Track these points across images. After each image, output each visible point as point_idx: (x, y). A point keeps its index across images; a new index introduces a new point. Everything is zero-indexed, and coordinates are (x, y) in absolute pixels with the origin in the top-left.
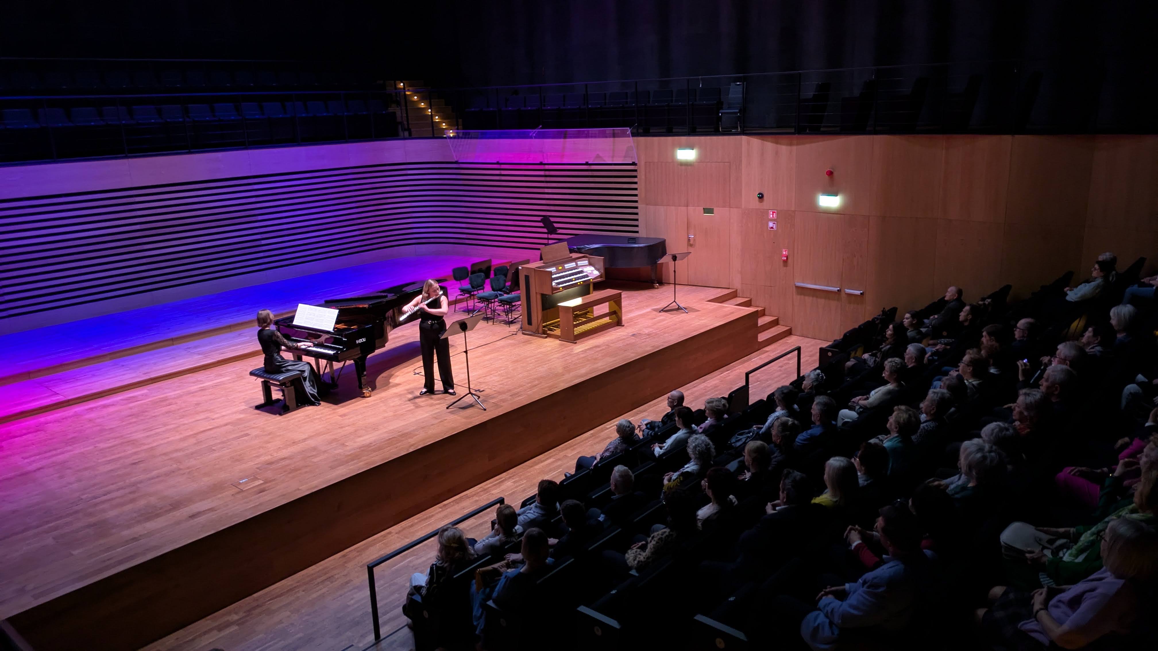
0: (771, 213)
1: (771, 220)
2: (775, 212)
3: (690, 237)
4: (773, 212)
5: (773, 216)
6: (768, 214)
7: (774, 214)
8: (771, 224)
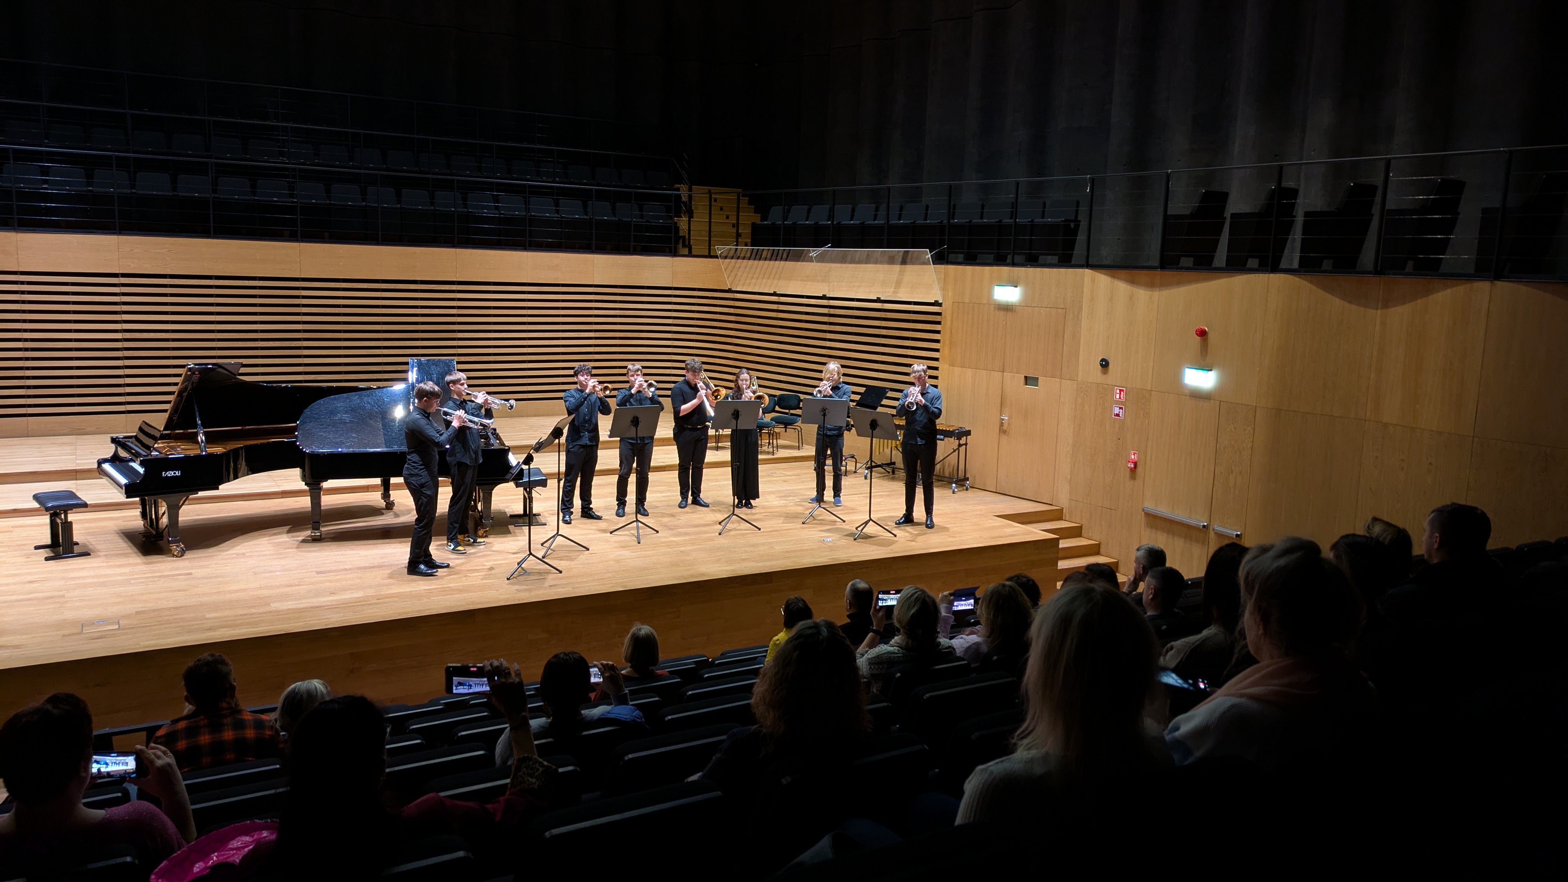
1: (1117, 402)
2: (1123, 390)
3: (1003, 420)
4: (1120, 391)
5: (1120, 398)
6: (1113, 395)
7: (1122, 393)
8: (1117, 411)
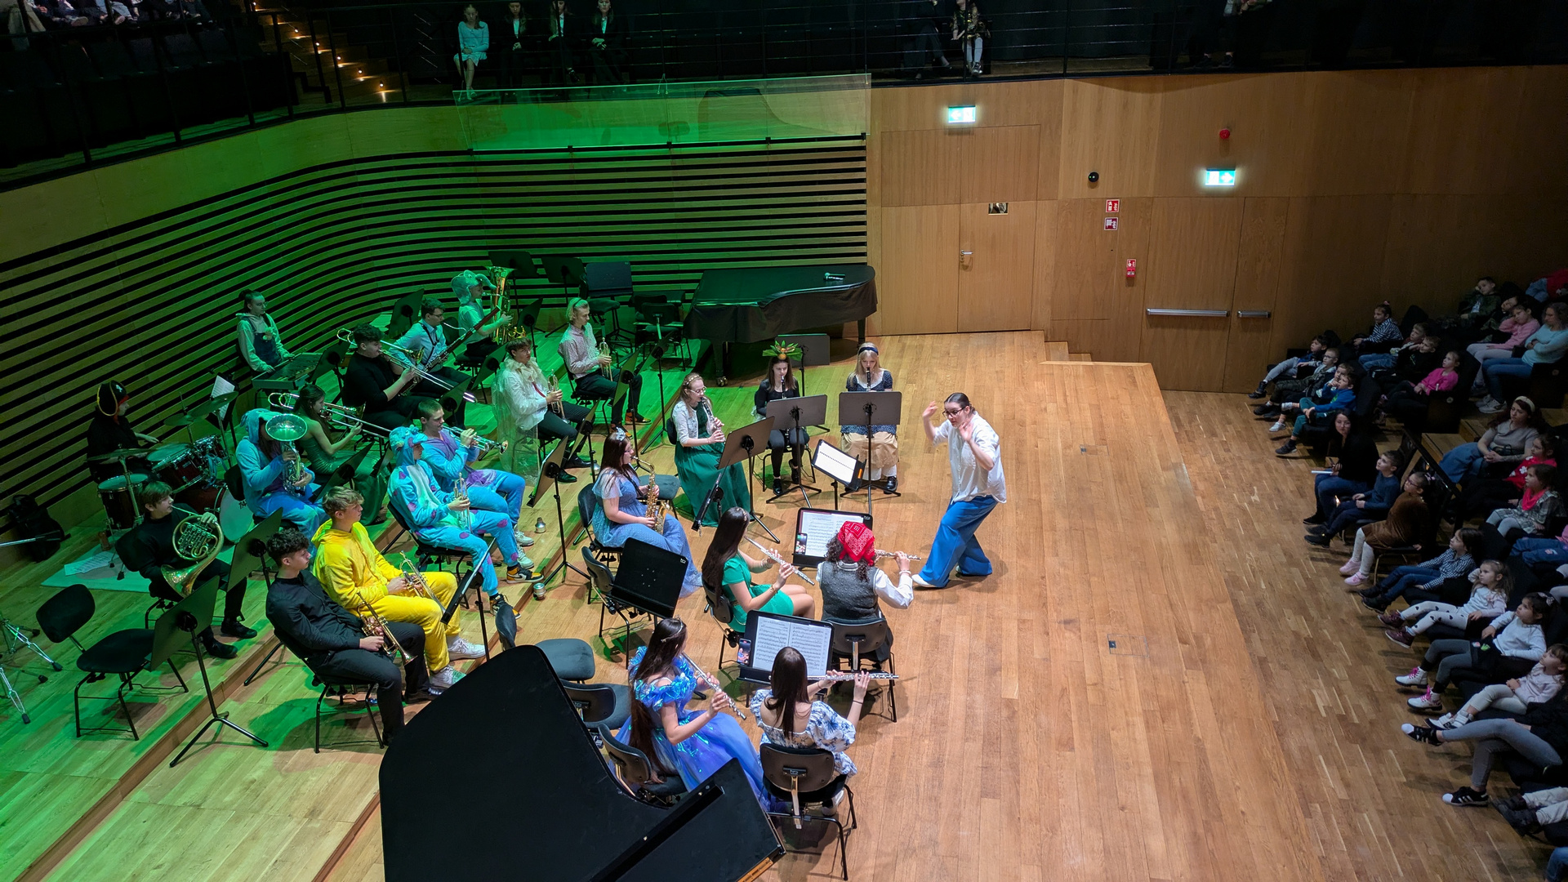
0: (1110, 203)
1: (1109, 215)
2: (1117, 202)
3: (963, 255)
4: (1113, 203)
5: (1113, 209)
6: (1104, 207)
7: (1115, 204)
8: (1109, 223)
